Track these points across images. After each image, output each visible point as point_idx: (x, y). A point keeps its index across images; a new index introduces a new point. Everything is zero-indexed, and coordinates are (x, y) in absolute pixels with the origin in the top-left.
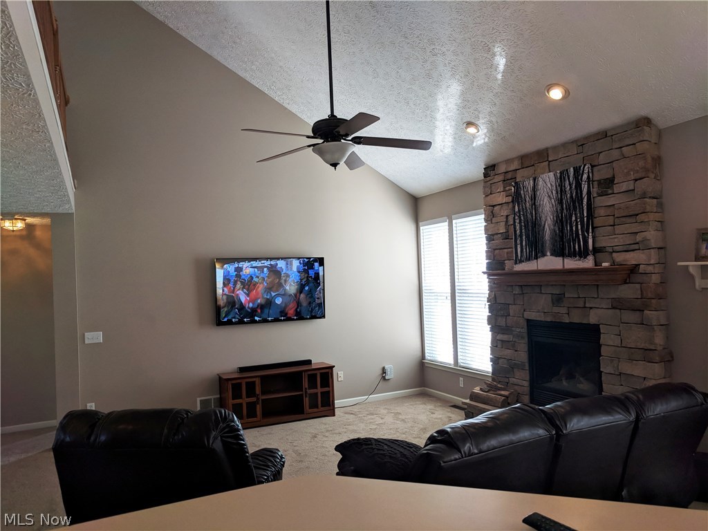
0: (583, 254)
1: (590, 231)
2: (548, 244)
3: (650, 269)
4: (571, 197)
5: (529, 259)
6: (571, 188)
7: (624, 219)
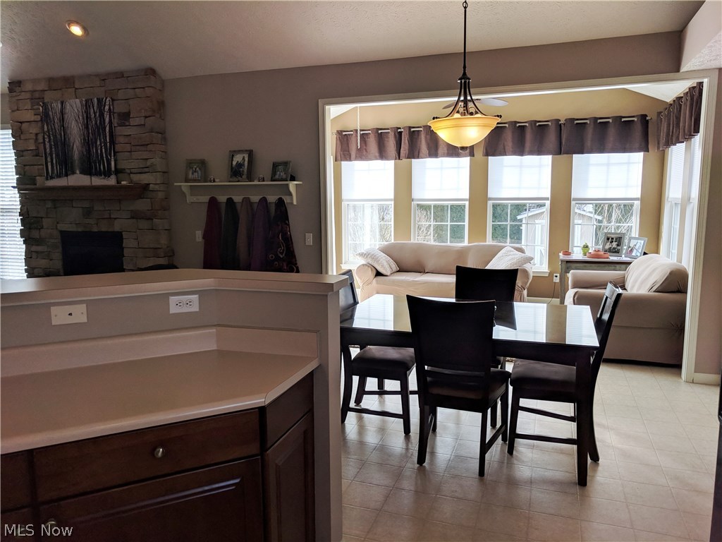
0: (107, 174)
1: (112, 154)
2: (77, 163)
3: (157, 187)
4: (96, 123)
5: (59, 176)
6: (95, 116)
7: (138, 147)
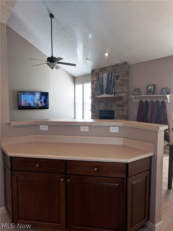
0: (112, 94)
1: (114, 88)
2: (105, 91)
3: (125, 97)
4: (110, 79)
5: (100, 95)
7: (120, 86)
